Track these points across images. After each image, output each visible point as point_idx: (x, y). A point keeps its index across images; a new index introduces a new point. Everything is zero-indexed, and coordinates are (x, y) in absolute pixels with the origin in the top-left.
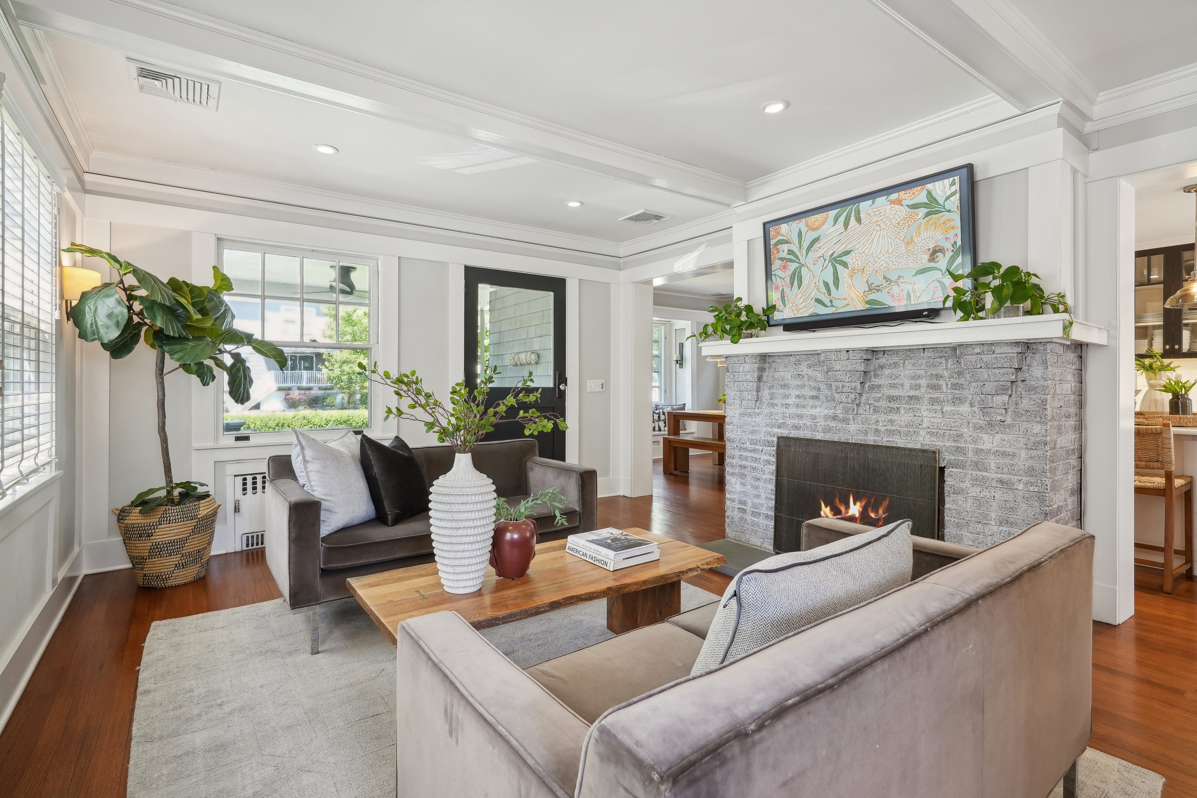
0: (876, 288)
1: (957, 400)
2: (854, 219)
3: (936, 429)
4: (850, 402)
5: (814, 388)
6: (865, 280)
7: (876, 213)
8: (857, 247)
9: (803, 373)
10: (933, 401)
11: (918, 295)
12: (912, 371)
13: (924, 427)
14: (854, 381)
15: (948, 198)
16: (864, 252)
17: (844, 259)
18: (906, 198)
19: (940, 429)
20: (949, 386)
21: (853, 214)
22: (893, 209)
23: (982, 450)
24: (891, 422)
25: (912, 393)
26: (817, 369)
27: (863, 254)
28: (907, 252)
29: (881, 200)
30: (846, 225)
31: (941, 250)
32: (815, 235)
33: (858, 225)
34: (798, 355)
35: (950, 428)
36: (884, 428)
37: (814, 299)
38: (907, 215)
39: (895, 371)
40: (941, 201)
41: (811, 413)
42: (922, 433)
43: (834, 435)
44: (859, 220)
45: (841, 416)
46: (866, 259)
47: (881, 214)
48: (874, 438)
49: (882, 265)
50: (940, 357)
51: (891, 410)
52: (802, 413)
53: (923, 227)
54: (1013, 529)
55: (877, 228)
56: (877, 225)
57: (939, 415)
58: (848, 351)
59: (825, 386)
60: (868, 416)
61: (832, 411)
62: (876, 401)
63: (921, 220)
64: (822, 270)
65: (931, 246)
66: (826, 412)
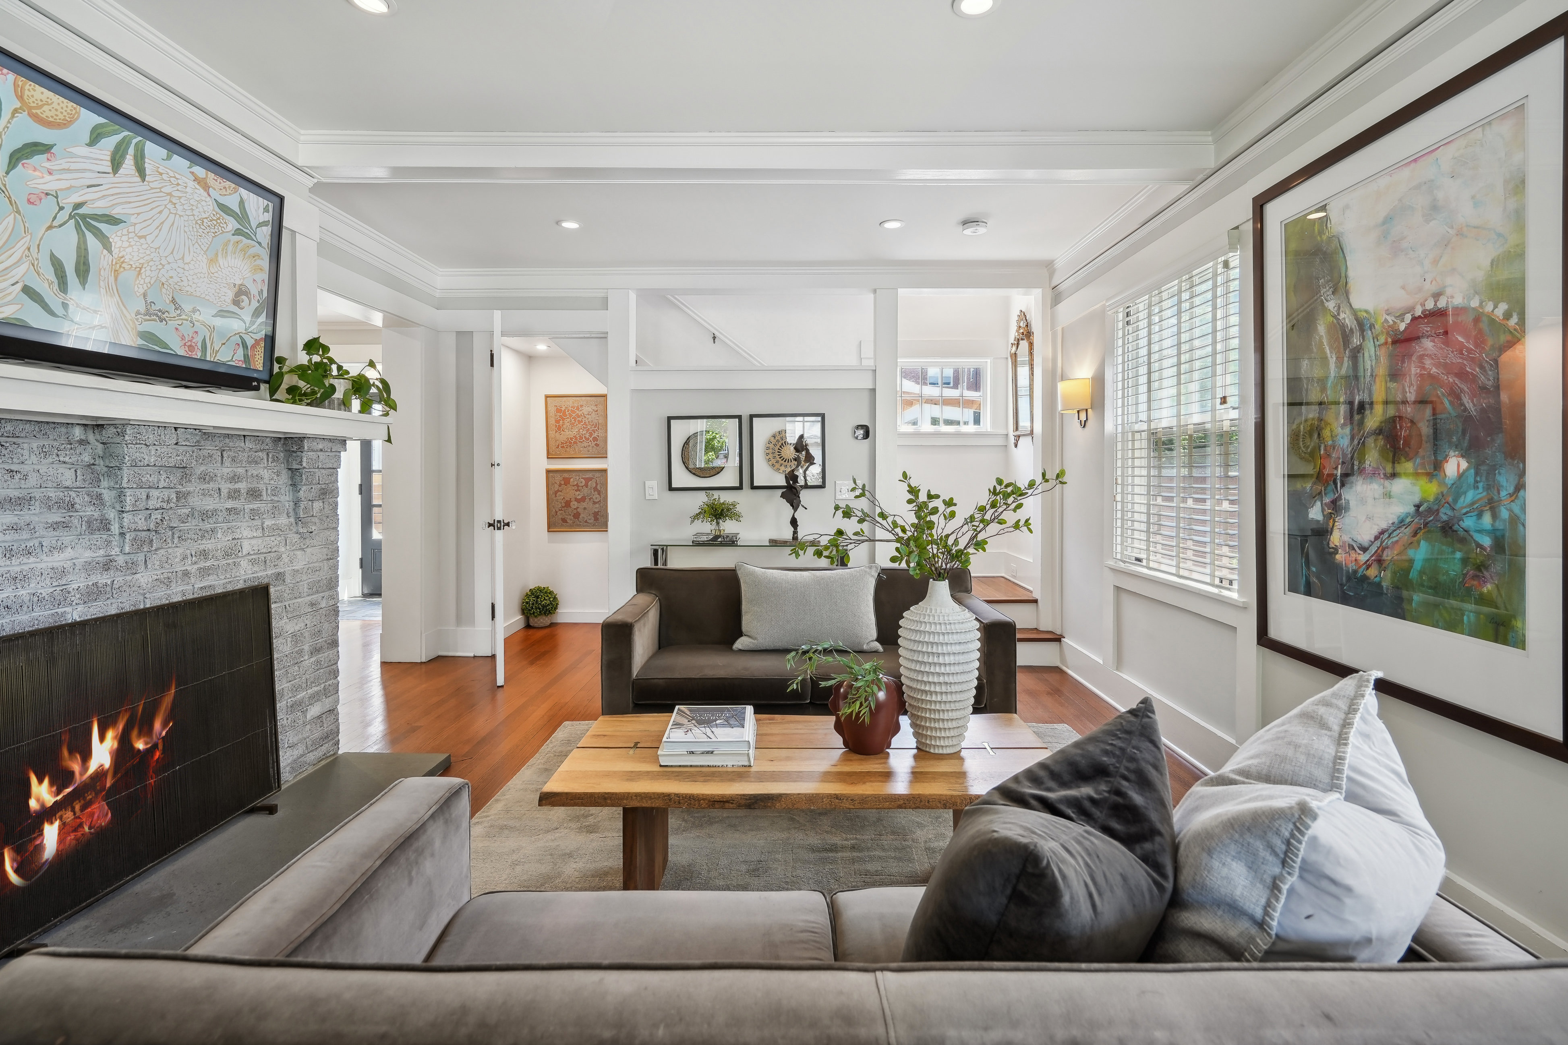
0: (159, 314)
1: (275, 511)
2: (132, 162)
3: (257, 554)
4: (152, 526)
5: (59, 504)
6: (142, 291)
7: (172, 179)
8: (133, 219)
9: (24, 469)
10: (255, 514)
11: (217, 348)
12: (231, 469)
13: (244, 553)
14: (172, 485)
15: (260, 225)
16: (144, 237)
17: (103, 227)
18: (215, 187)
19: (261, 553)
20: (269, 492)
21: (131, 151)
22: (196, 191)
23: (298, 571)
24: (204, 554)
25: (230, 504)
26: (67, 459)
27: (142, 241)
28: (209, 273)
29: (180, 162)
30: (116, 163)
31: (247, 293)
32: (43, 135)
33: (139, 179)
34: (10, 420)
35: (269, 550)
36: (196, 567)
37: (19, 286)
38: (214, 215)
39: (210, 468)
40: (253, 224)
41: (50, 565)
42: (244, 563)
43: (109, 602)
44: (141, 172)
45: (121, 560)
46: (148, 252)
47: (179, 188)
48: (180, 588)
49: (172, 277)
50: (261, 451)
51: (203, 535)
52: (26, 567)
53: (230, 247)
54: (320, 656)
55: (170, 206)
56: (171, 201)
57: (259, 533)
58: (176, 429)
59: (87, 499)
60: (170, 551)
61: (102, 552)
62: (183, 522)
63: (229, 236)
64: (50, 227)
65: (238, 282)
66: (88, 555)
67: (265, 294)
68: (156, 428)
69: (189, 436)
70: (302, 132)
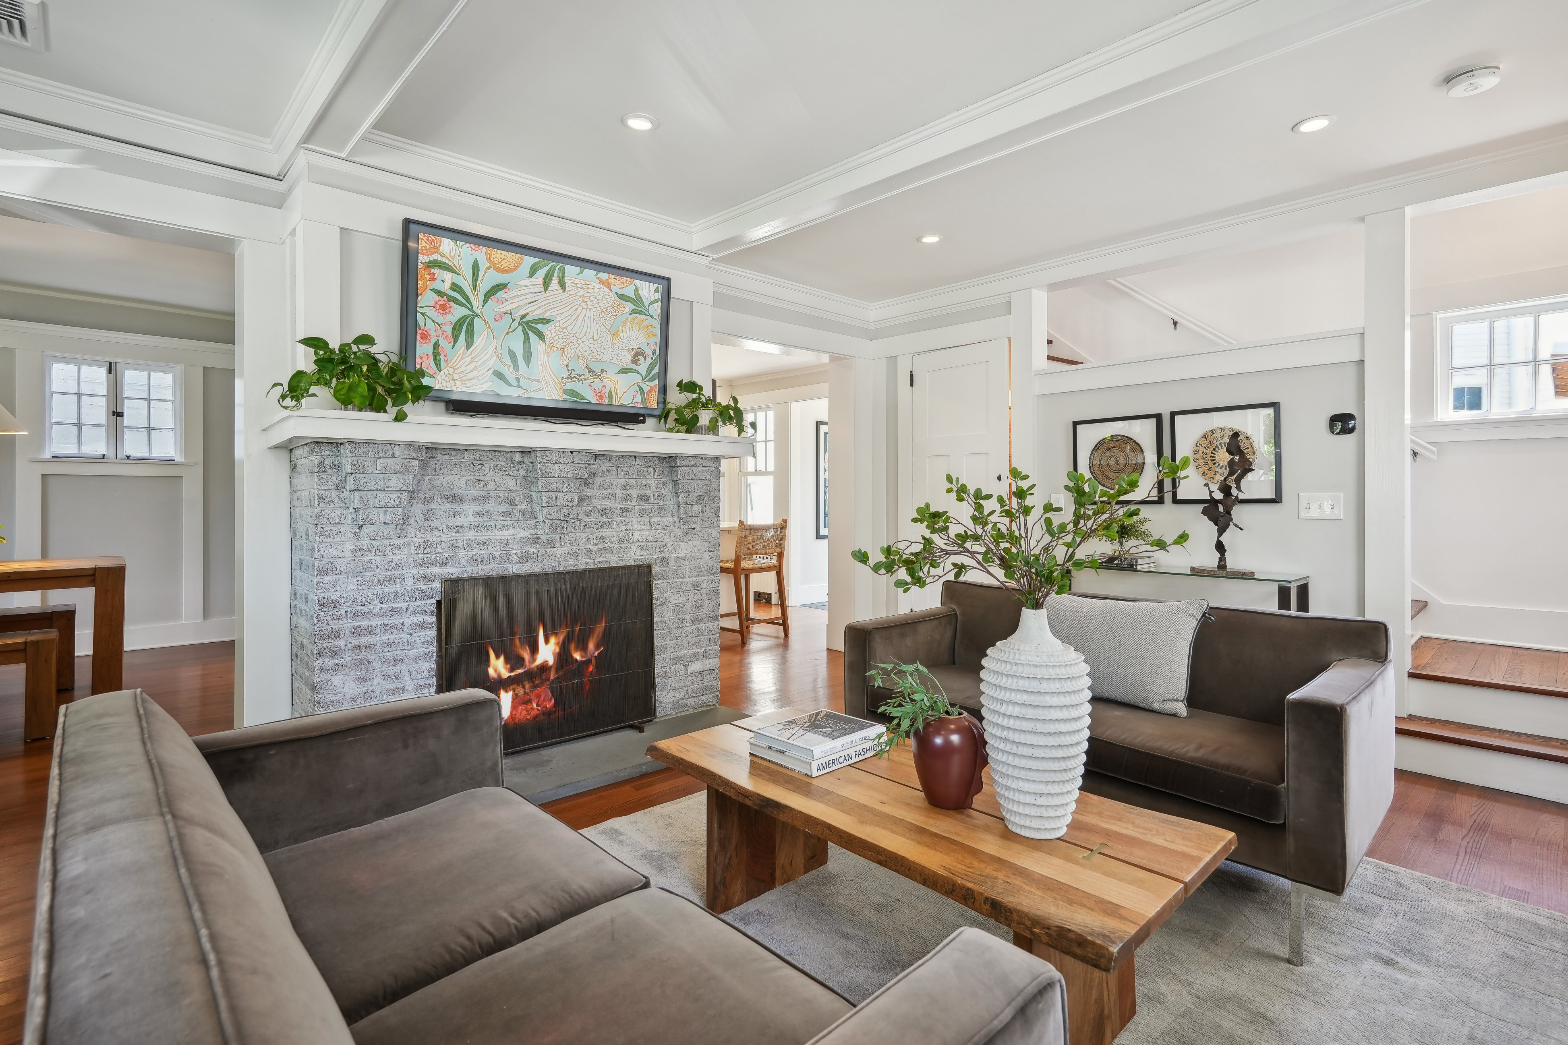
0: (577, 377)
1: (661, 511)
2: (557, 281)
3: (645, 542)
4: (562, 517)
5: (506, 501)
6: (565, 363)
7: (584, 286)
8: (558, 318)
9: (487, 479)
10: (643, 513)
11: (620, 396)
12: (624, 480)
13: (635, 541)
14: (573, 490)
15: (652, 303)
16: (566, 328)
17: (539, 327)
18: (616, 284)
19: (648, 542)
20: (656, 497)
21: (556, 274)
22: (601, 289)
23: (680, 557)
24: (603, 539)
25: (624, 505)
26: (510, 473)
27: (565, 330)
28: (612, 344)
29: (589, 273)
30: (546, 284)
31: (643, 354)
32: (501, 278)
33: (561, 291)
34: (479, 450)
35: (656, 540)
36: (596, 547)
37: (491, 371)
38: (615, 303)
39: (607, 479)
40: (646, 303)
41: (500, 537)
42: (634, 547)
43: (535, 564)
44: (563, 285)
45: (544, 538)
46: (569, 337)
47: (589, 290)
48: (584, 561)
49: (586, 351)
50: (649, 467)
51: (603, 525)
52: (486, 538)
53: (628, 324)
54: (701, 625)
55: (583, 304)
56: (583, 301)
57: (647, 527)
58: (572, 452)
59: (522, 498)
60: (577, 535)
61: (531, 532)
62: (587, 516)
63: (627, 315)
64: (508, 333)
65: (635, 347)
66: (523, 533)
67: (658, 352)
68: (557, 453)
69: (582, 457)
70: (693, 225)
